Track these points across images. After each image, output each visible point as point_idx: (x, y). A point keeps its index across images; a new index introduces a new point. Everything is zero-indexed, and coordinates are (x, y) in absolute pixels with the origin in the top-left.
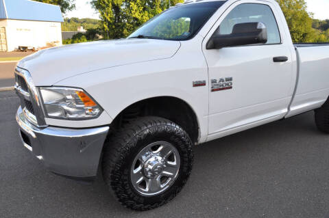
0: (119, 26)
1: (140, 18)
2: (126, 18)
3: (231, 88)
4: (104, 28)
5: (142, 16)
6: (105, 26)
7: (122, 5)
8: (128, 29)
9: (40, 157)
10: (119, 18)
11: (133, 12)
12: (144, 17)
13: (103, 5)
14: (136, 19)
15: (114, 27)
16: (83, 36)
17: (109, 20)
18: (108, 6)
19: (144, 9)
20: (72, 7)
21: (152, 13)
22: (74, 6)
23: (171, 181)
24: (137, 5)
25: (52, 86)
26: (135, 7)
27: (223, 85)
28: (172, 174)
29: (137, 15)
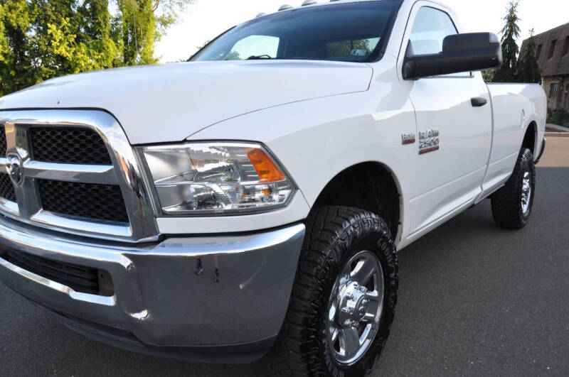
0: (25, 71)
1: (69, 56)
2: (39, 55)
3: (437, 148)
5: (75, 53)
7: (28, 29)
9: (142, 315)
10: (22, 54)
11: (54, 44)
12: (80, 55)
14: (61, 59)
15: (13, 73)
19: (79, 39)
21: (95, 48)
23: (372, 329)
24: (63, 30)
25: (185, 141)
26: (59, 35)
27: (430, 144)
28: (372, 315)
29: (63, 50)
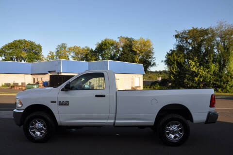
0: (181, 77)
1: (196, 71)
4: (171, 78)
5: (198, 70)
6: (172, 77)
8: (188, 79)
11: (191, 67)
12: (200, 70)
13: (171, 63)
14: (193, 72)
15: (178, 77)
16: (157, 84)
17: (174, 73)
18: (173, 63)
19: (200, 65)
20: (153, 65)
21: (206, 67)
22: (154, 64)
26: (193, 64)
29: (194, 69)
